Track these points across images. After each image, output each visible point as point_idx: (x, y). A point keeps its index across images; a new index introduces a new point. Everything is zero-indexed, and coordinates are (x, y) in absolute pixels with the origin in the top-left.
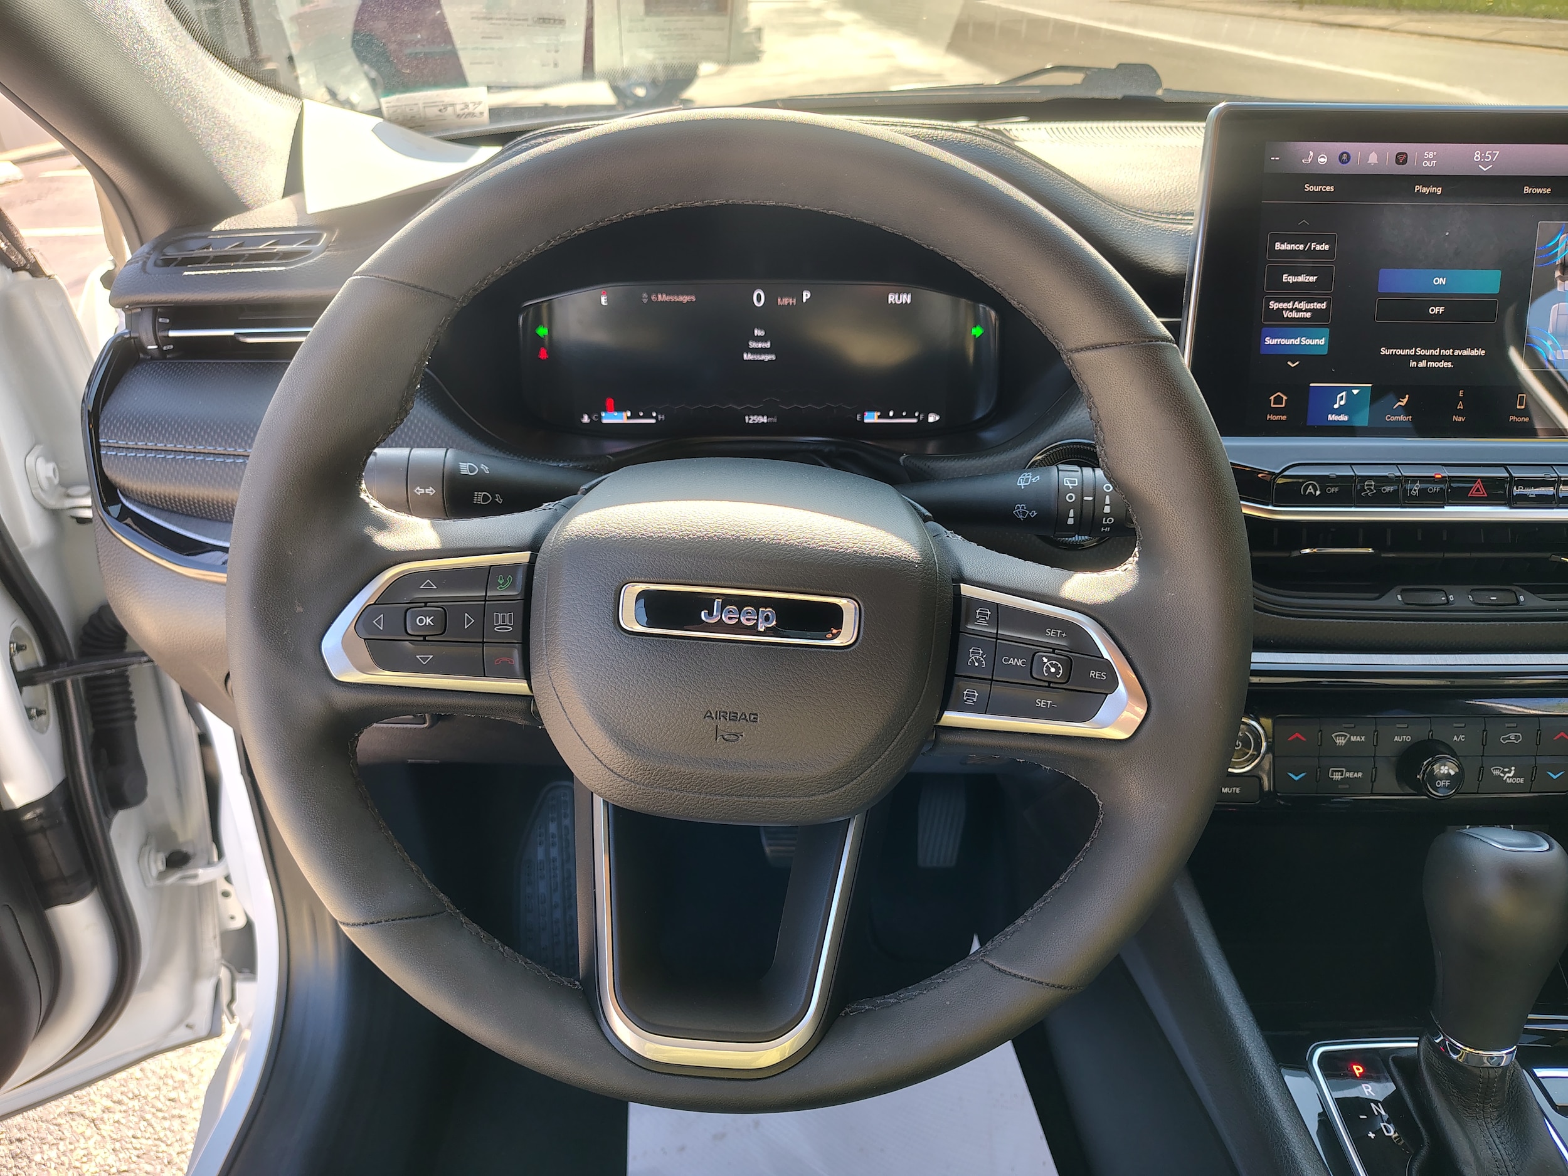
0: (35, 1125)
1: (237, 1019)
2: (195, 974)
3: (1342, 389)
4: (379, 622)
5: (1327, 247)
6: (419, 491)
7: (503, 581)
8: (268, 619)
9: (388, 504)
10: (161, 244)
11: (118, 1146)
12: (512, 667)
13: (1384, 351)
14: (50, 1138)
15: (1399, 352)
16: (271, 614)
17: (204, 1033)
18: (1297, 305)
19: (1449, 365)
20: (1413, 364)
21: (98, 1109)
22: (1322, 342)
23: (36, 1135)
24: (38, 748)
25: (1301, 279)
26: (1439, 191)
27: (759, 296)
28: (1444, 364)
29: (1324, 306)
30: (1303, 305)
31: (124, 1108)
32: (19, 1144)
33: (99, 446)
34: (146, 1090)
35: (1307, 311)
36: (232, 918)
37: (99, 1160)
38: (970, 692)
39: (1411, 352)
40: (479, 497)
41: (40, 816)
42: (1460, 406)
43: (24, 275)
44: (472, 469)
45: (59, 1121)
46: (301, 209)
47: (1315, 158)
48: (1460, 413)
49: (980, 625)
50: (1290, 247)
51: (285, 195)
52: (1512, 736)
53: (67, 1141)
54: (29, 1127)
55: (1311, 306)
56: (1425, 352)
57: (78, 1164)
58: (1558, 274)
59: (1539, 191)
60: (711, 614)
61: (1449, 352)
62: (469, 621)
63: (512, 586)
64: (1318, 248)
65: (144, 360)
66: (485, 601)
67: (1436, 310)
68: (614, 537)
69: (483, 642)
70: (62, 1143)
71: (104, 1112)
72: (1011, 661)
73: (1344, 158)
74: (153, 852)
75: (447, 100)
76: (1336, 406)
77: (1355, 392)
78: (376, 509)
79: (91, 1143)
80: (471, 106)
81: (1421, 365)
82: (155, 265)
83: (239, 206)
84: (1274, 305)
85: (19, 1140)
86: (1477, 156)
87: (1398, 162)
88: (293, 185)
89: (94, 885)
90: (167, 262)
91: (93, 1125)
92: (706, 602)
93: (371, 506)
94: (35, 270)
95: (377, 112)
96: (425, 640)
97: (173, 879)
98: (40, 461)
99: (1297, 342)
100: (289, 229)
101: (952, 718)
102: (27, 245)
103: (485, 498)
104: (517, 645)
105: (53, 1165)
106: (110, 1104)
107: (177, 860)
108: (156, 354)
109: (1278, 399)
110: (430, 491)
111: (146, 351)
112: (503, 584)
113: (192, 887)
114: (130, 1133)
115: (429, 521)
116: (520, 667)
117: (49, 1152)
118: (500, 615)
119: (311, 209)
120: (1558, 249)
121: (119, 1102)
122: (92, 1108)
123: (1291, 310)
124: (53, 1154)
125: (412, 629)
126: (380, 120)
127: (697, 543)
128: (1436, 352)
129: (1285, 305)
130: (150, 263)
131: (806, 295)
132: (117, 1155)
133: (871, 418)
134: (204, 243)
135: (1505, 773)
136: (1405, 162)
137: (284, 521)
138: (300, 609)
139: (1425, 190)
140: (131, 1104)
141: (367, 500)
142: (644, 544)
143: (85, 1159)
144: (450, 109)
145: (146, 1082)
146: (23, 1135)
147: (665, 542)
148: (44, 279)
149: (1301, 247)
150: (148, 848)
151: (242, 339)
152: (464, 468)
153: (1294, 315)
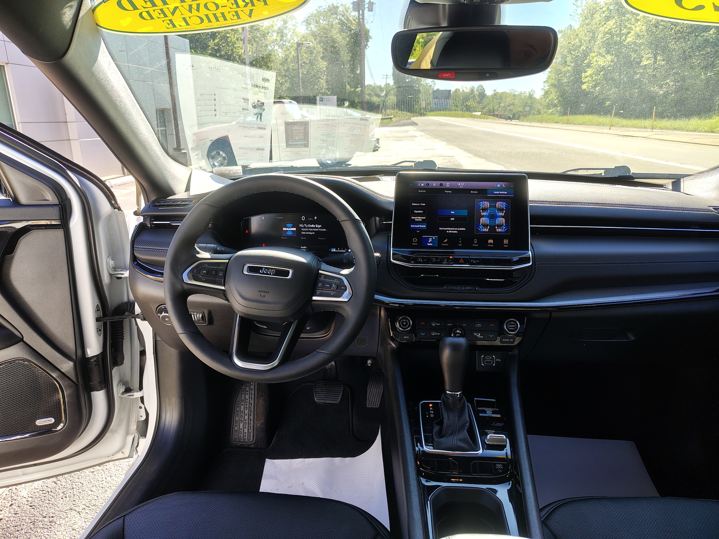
0: (58, 513)
1: (138, 454)
2: (127, 433)
3: (430, 238)
4: (195, 271)
5: (425, 204)
7: (221, 265)
8: (173, 268)
9: (201, 250)
10: (154, 202)
11: (86, 520)
13: (440, 229)
14: (62, 517)
15: (444, 229)
17: (127, 456)
18: (418, 218)
19: (457, 232)
20: (447, 232)
21: (81, 508)
22: (425, 226)
23: (58, 516)
24: (98, 339)
25: (419, 212)
26: (451, 192)
27: (303, 218)
28: (455, 232)
29: (425, 218)
30: (420, 218)
31: (90, 509)
32: (52, 518)
33: (134, 247)
34: (98, 503)
35: (421, 219)
36: (141, 416)
37: (79, 524)
38: (318, 292)
39: (447, 229)
41: (95, 361)
42: (460, 242)
43: (117, 210)
45: (66, 512)
46: (189, 195)
47: (421, 184)
48: (460, 244)
49: (322, 278)
50: (416, 204)
51: (185, 192)
52: (479, 325)
53: (69, 518)
54: (56, 513)
55: (422, 218)
56: (450, 229)
57: (71, 525)
58: (481, 211)
59: (475, 192)
60: (262, 271)
61: (456, 229)
62: (214, 273)
63: (223, 267)
64: (423, 205)
65: (147, 229)
66: (218, 269)
67: (452, 219)
69: (216, 278)
70: (67, 518)
71: (83, 509)
72: (327, 286)
73: (428, 184)
74: (121, 385)
75: (231, 169)
76: (429, 241)
77: (434, 238)
78: (198, 250)
79: (77, 519)
80: (237, 171)
81: (450, 232)
82: (152, 206)
83: (174, 194)
84: (413, 218)
85: (52, 517)
86: (459, 184)
87: (440, 185)
88: (188, 189)
89: (105, 387)
90: (155, 206)
91: (78, 513)
92: (262, 268)
94: (119, 209)
95: (212, 172)
96: (204, 276)
97: (126, 395)
98: (111, 260)
99: (419, 226)
100: (185, 199)
101: (314, 298)
102: (118, 202)
104: (223, 279)
105: (63, 525)
106: (85, 507)
107: (128, 390)
108: (150, 227)
109: (415, 240)
111: (147, 226)
113: (131, 399)
114: (91, 516)
116: (223, 284)
117: (62, 521)
118: (220, 272)
119: (191, 194)
120: (481, 205)
121: (89, 507)
122: (78, 508)
123: (417, 219)
124: (63, 522)
125: (202, 273)
126: (213, 174)
128: (453, 229)
129: (415, 218)
130: (151, 206)
131: (316, 218)
132: (85, 523)
133: (334, 250)
134: (165, 202)
135: (478, 335)
136: (442, 185)
139: (447, 192)
140: (92, 507)
141: (196, 249)
143: (74, 524)
144: (231, 171)
145: (98, 501)
146: (54, 515)
148: (121, 211)
149: (419, 204)
150: (120, 383)
151: (171, 224)
152: (218, 249)
153: (417, 220)
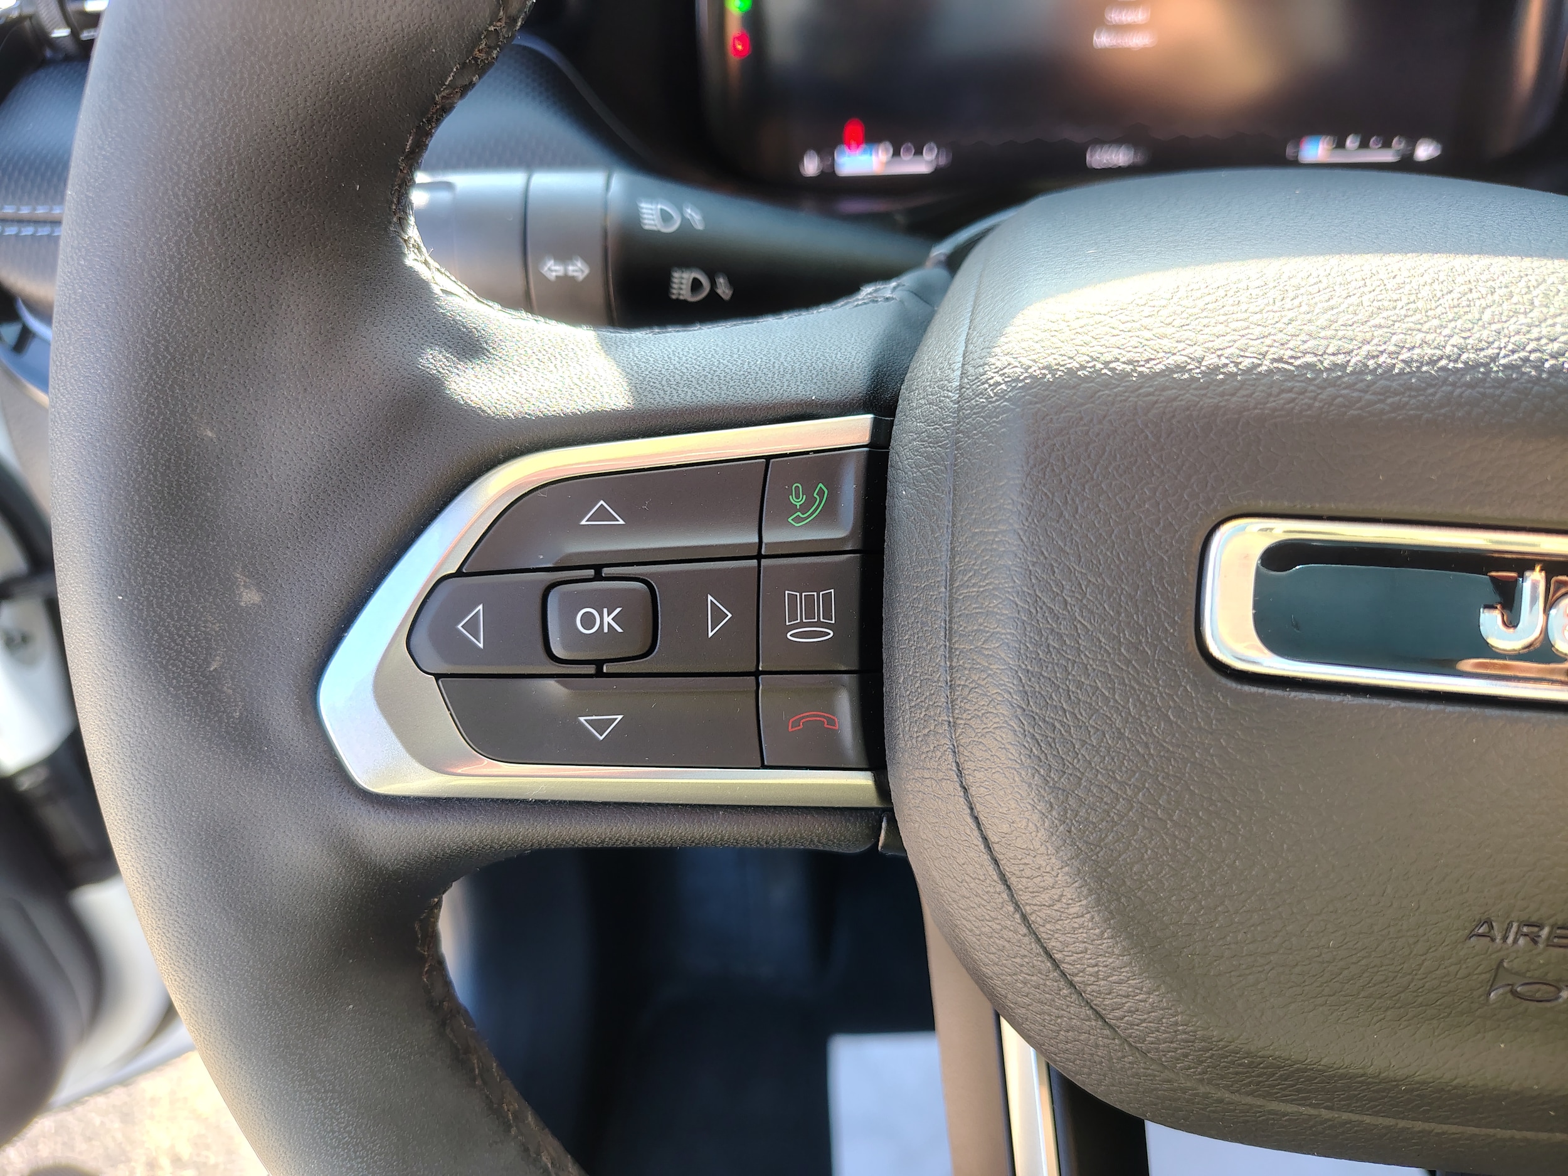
4: (472, 627)
6: (553, 269)
7: (803, 499)
8: (161, 629)
9: (487, 293)
12: (831, 736)
16: (170, 616)
40: (682, 283)
44: (666, 217)
60: (1512, 622)
62: (717, 616)
63: (830, 513)
66: (759, 557)
68: (1181, 368)
69: (757, 674)
78: (450, 298)
93: (436, 290)
96: (599, 674)
103: (696, 285)
104: (845, 676)
110: (578, 269)
112: (804, 508)
115: (594, 332)
116: (854, 738)
118: (801, 597)
125: (565, 646)
127: (1469, 385)
137: (180, 337)
138: (250, 597)
141: (424, 272)
142: (1290, 390)
147: (1360, 386)
152: (650, 218)
